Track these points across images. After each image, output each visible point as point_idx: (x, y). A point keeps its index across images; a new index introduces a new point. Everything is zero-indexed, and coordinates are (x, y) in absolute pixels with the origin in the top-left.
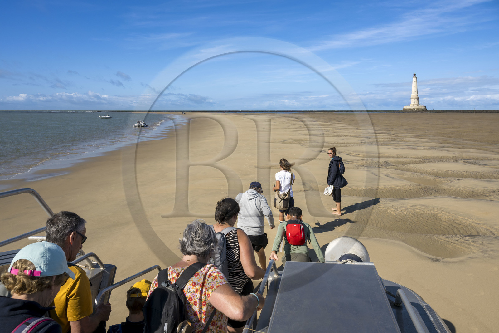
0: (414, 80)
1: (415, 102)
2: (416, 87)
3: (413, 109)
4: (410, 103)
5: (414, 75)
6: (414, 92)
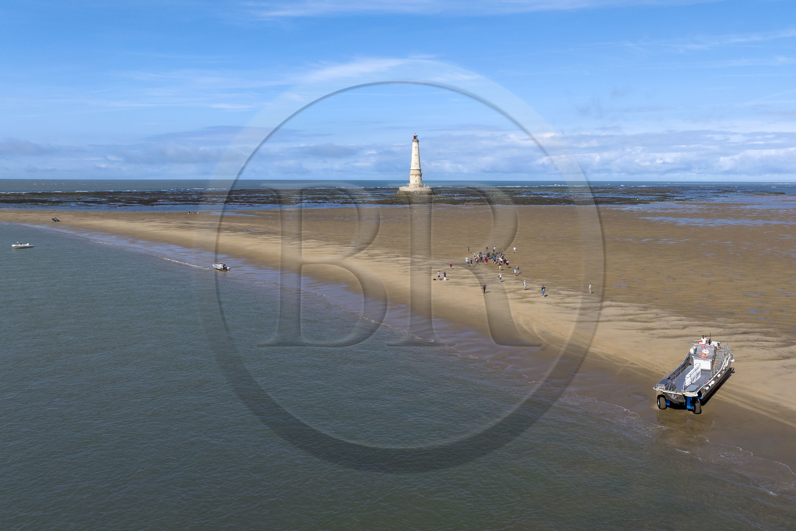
0: (415, 144)
1: (416, 181)
2: (418, 155)
3: (415, 192)
5: (415, 137)
6: (414, 165)
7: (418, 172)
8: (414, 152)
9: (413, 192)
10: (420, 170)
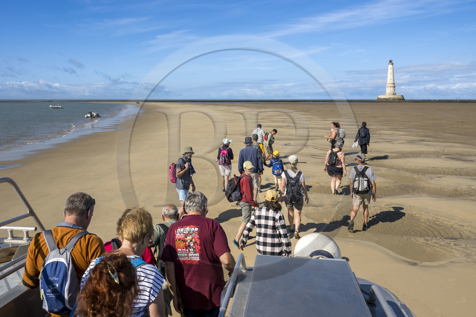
0: (390, 66)
1: (391, 91)
2: (392, 74)
3: (389, 98)
4: (385, 92)
5: (390, 61)
6: (389, 80)
7: (392, 85)
8: (390, 71)
9: (388, 99)
10: (394, 84)
